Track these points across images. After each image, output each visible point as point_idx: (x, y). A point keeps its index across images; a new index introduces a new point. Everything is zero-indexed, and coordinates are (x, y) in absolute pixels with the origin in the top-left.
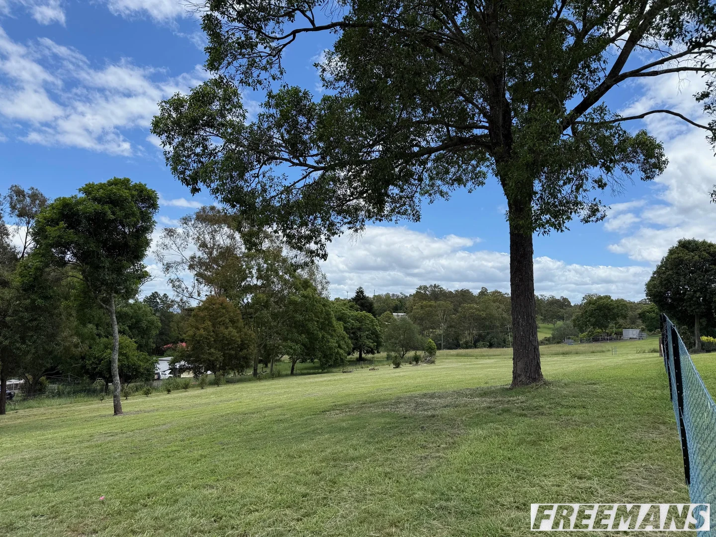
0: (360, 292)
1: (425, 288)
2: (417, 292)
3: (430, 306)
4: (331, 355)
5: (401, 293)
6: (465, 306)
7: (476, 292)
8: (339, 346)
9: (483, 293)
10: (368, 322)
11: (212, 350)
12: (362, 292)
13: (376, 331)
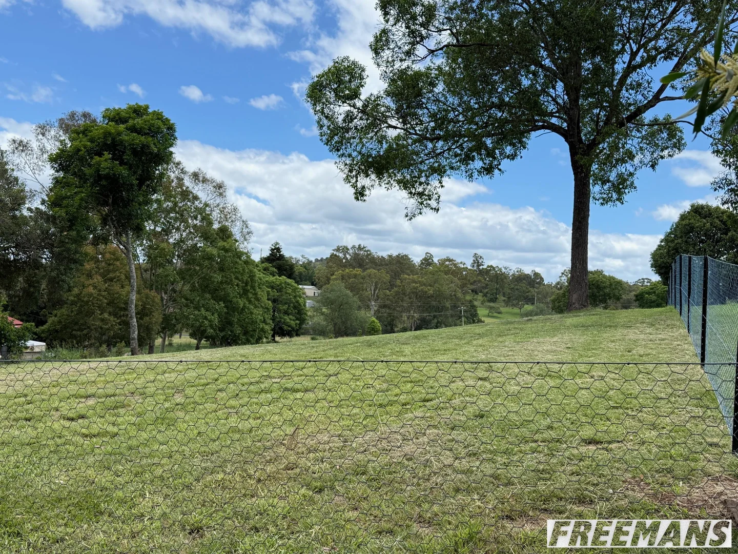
0: (276, 250)
1: (345, 250)
2: (332, 255)
3: (355, 276)
4: (254, 331)
5: (303, 256)
6: (405, 279)
7: (417, 260)
8: (264, 322)
9: (427, 261)
10: (290, 291)
11: (106, 315)
12: (278, 250)
13: (300, 305)
